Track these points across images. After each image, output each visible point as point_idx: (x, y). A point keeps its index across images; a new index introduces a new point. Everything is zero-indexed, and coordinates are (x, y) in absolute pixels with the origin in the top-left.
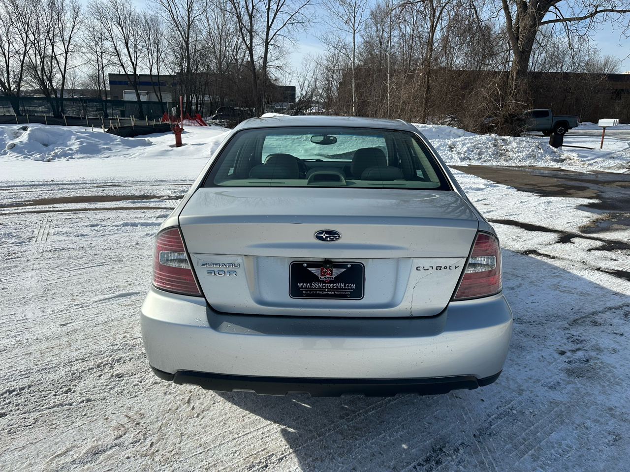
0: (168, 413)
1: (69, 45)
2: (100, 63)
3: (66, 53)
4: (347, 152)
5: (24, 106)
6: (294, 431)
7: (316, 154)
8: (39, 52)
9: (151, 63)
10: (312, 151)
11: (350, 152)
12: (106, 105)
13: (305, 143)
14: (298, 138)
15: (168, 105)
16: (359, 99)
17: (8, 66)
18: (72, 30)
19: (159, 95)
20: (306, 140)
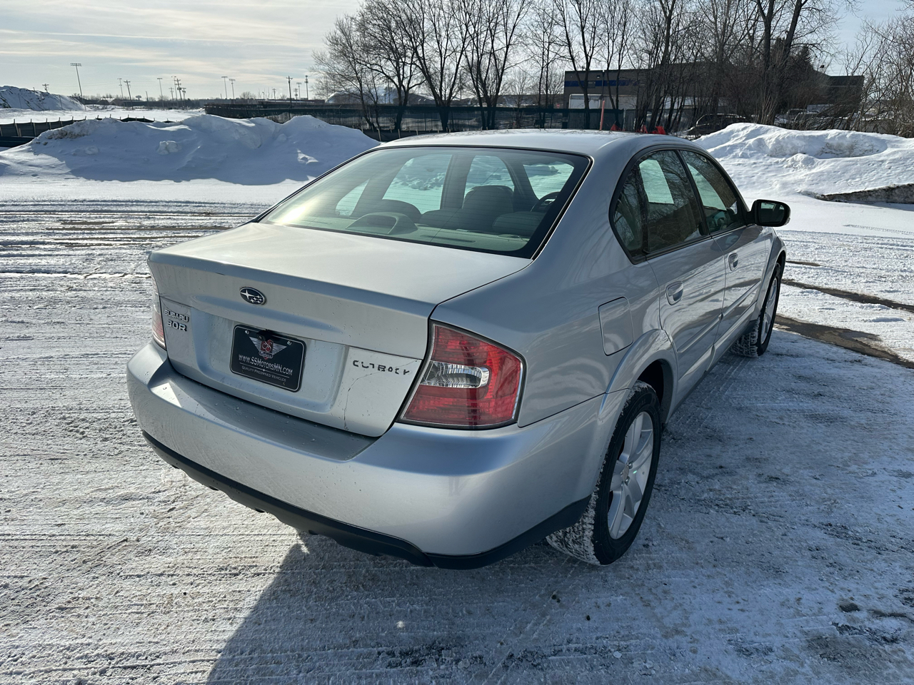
1: (511, 36)
2: (545, 58)
3: (507, 47)
4: (862, 190)
5: (452, 119)
7: (799, 193)
8: (477, 48)
9: (611, 53)
12: (544, 115)
13: (788, 171)
14: (777, 162)
15: (625, 113)
17: (442, 68)
18: (519, 15)
19: (614, 99)
20: (793, 166)
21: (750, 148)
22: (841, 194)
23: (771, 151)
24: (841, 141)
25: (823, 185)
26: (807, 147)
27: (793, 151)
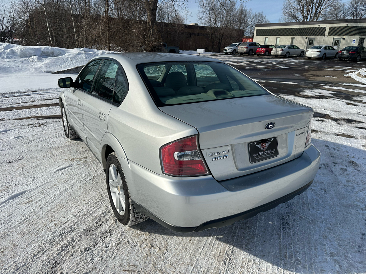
0: (148, 257)
4: (68, 69)
6: (221, 237)
7: (45, 72)
10: (41, 69)
11: (70, 69)
13: (32, 63)
14: (25, 60)
16: (55, 33)
20: (33, 61)
21: (8, 54)
22: (61, 71)
23: (20, 55)
24: (48, 51)
25: (52, 68)
26: (35, 53)
27: (30, 55)
